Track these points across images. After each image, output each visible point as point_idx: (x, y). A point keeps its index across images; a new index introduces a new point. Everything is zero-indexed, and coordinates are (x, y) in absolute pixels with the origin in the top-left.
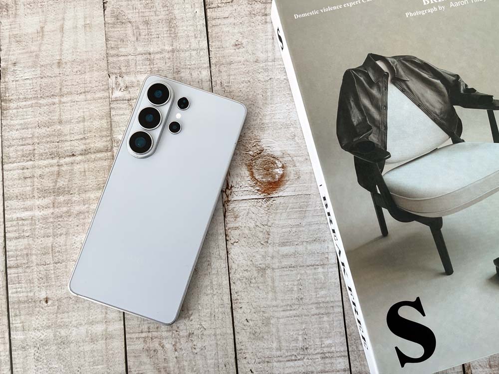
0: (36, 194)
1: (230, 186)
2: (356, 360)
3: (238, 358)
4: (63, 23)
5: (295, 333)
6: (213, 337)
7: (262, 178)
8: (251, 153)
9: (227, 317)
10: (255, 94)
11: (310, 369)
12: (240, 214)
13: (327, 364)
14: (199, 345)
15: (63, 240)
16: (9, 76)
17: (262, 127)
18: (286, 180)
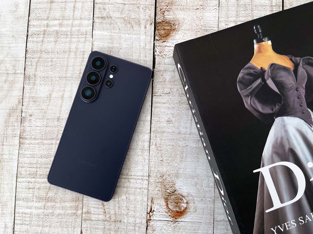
0: (34, 199)
1: (152, 210)
4: (64, 94)
7: (173, 208)
8: (168, 191)
10: (176, 154)
12: (156, 229)
15: (48, 230)
16: (26, 123)
17: (177, 176)
18: (188, 212)
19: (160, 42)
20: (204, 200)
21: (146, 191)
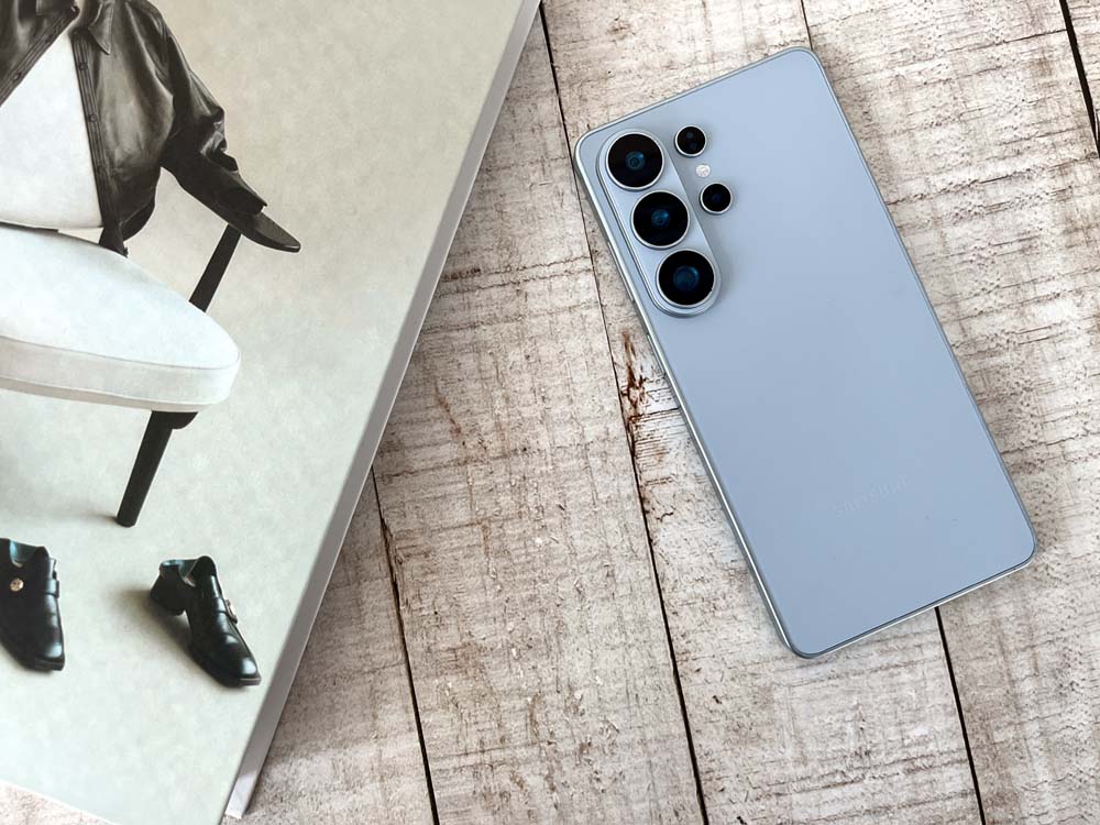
2: (988, 767)
3: (704, 792)
5: (834, 718)
6: (640, 749)
9: (667, 695)
11: (880, 801)
13: (921, 785)
14: (608, 770)
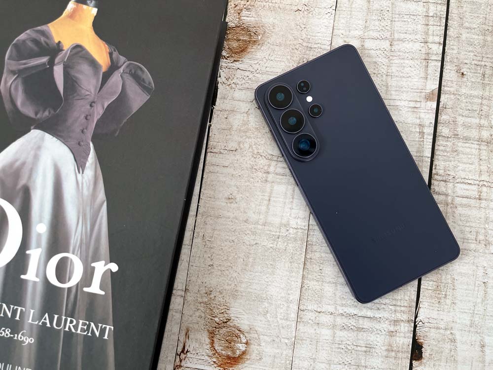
1: (186, 350)
7: (222, 350)
8: (216, 319)
10: (236, 256)
17: (235, 294)
18: (247, 359)
19: (229, 61)
20: (278, 341)
21: (178, 316)
